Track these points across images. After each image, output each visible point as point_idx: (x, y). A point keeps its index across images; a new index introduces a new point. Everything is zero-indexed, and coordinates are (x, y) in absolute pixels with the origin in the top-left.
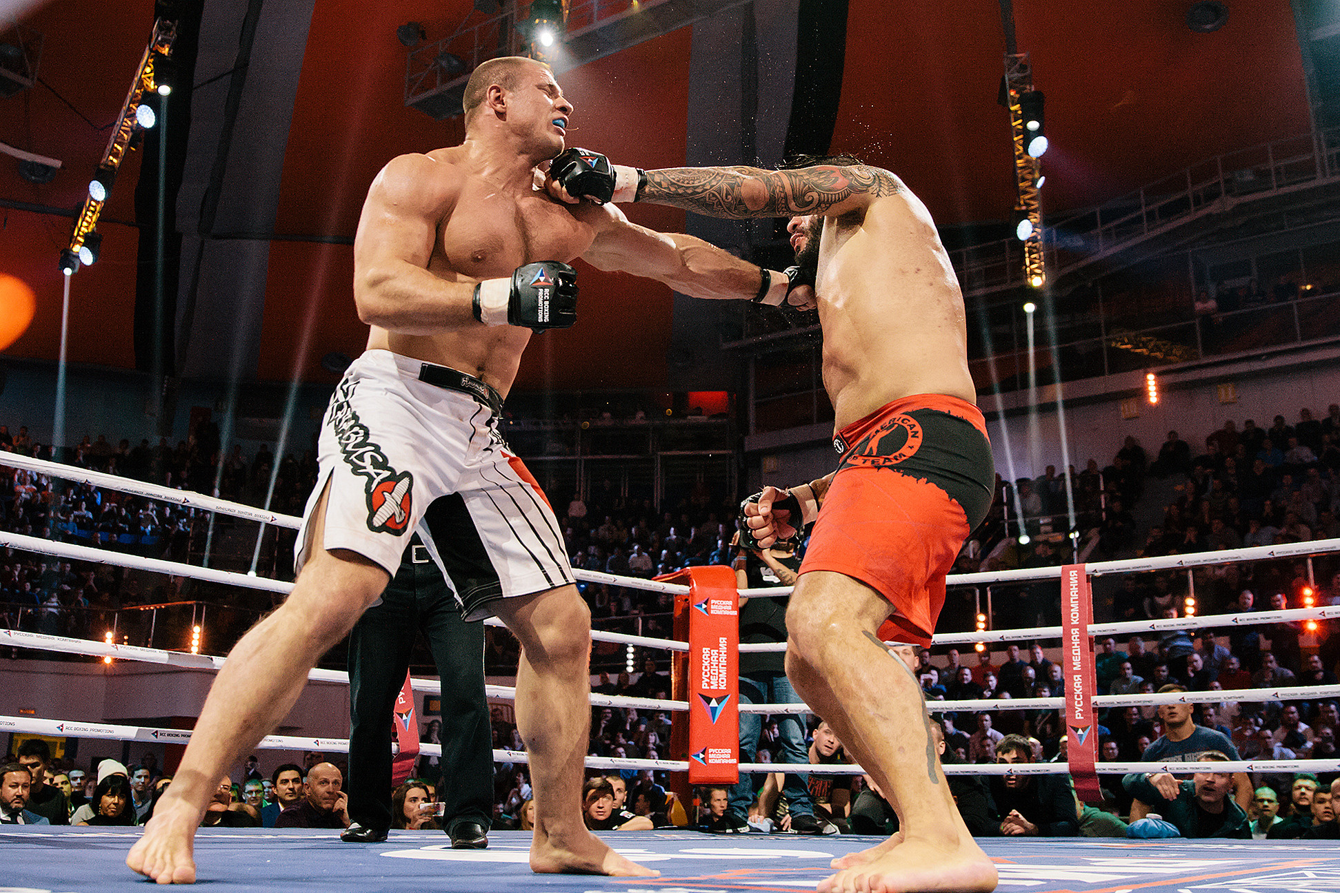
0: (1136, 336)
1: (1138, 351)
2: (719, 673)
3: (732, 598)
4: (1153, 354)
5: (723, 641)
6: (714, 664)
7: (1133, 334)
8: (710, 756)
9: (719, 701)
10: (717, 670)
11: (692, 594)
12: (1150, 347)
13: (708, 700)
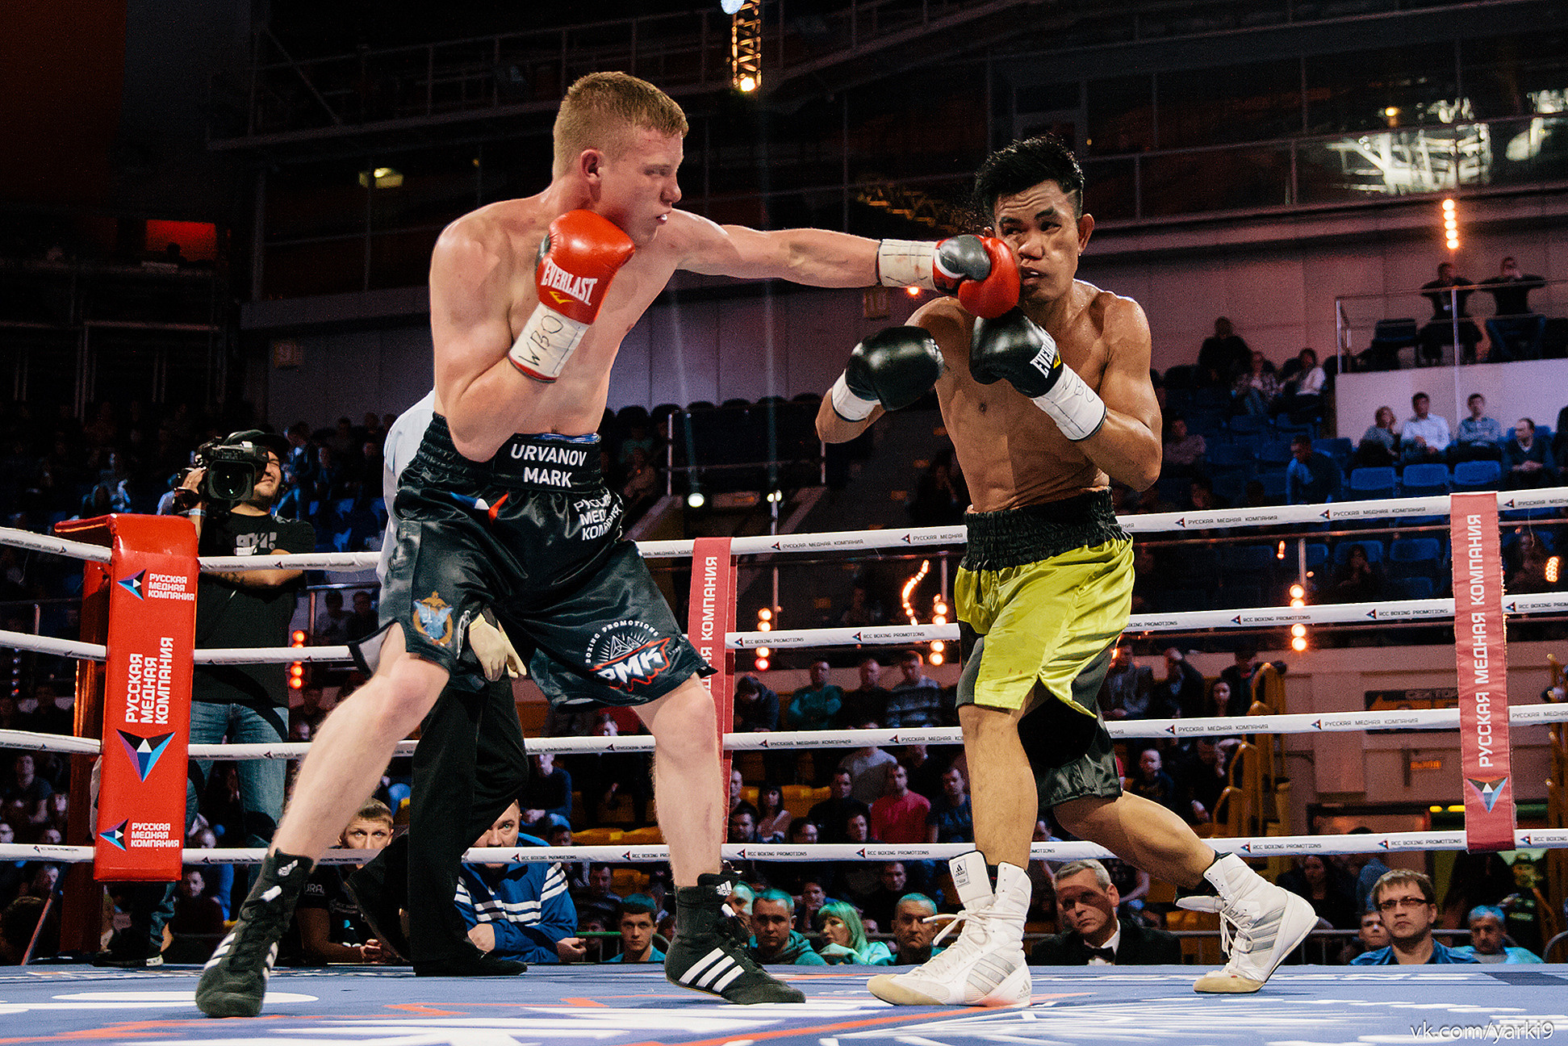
0: (895, 189)
1: (896, 211)
2: (157, 697)
3: (189, 572)
4: (920, 219)
5: (166, 643)
6: (149, 681)
7: (891, 184)
8: (133, 835)
9: (154, 744)
10: (153, 692)
11: (113, 563)
12: (916, 208)
13: (135, 742)
